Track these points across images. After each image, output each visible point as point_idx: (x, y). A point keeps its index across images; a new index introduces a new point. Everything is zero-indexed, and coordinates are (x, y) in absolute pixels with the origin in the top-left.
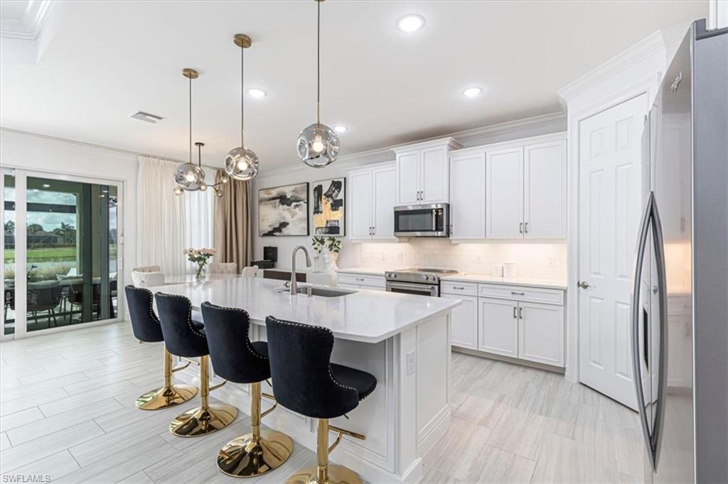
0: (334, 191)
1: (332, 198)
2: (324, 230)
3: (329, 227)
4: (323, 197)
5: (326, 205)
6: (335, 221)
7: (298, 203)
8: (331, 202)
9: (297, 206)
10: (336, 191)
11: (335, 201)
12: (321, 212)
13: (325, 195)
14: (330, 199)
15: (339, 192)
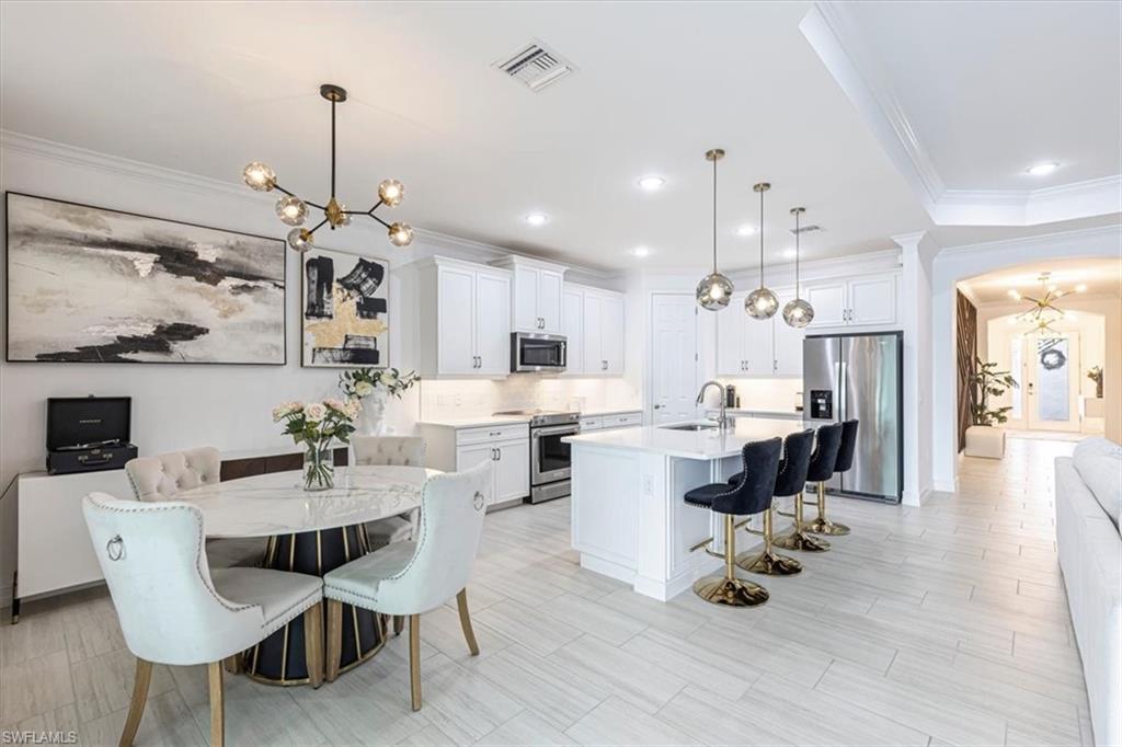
0: (365, 281)
1: (361, 293)
2: (337, 355)
3: (352, 350)
4: (335, 285)
5: (341, 304)
6: (367, 339)
7: (251, 284)
8: (357, 299)
9: (245, 288)
10: (371, 282)
11: (366, 299)
12: (331, 317)
13: (338, 281)
14: (353, 293)
15: (378, 284)
